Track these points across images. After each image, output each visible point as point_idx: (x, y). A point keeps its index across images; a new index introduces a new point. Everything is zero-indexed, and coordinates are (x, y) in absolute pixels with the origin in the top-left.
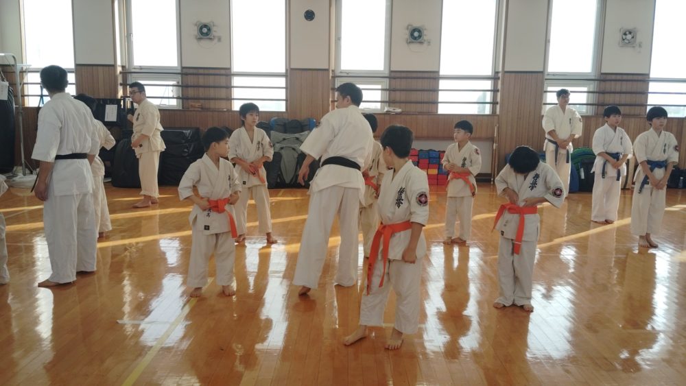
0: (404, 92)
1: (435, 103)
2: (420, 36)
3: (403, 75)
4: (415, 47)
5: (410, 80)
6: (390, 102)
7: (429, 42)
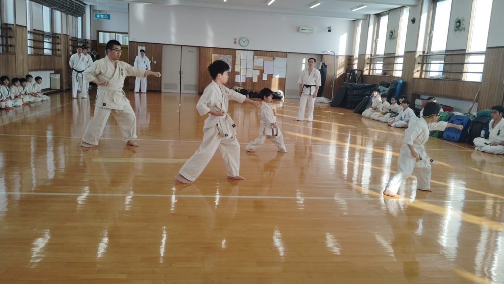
0: (449, 65)
1: (461, 72)
2: (459, 25)
3: (451, 53)
4: (458, 32)
5: (453, 56)
6: (444, 72)
7: (464, 29)
